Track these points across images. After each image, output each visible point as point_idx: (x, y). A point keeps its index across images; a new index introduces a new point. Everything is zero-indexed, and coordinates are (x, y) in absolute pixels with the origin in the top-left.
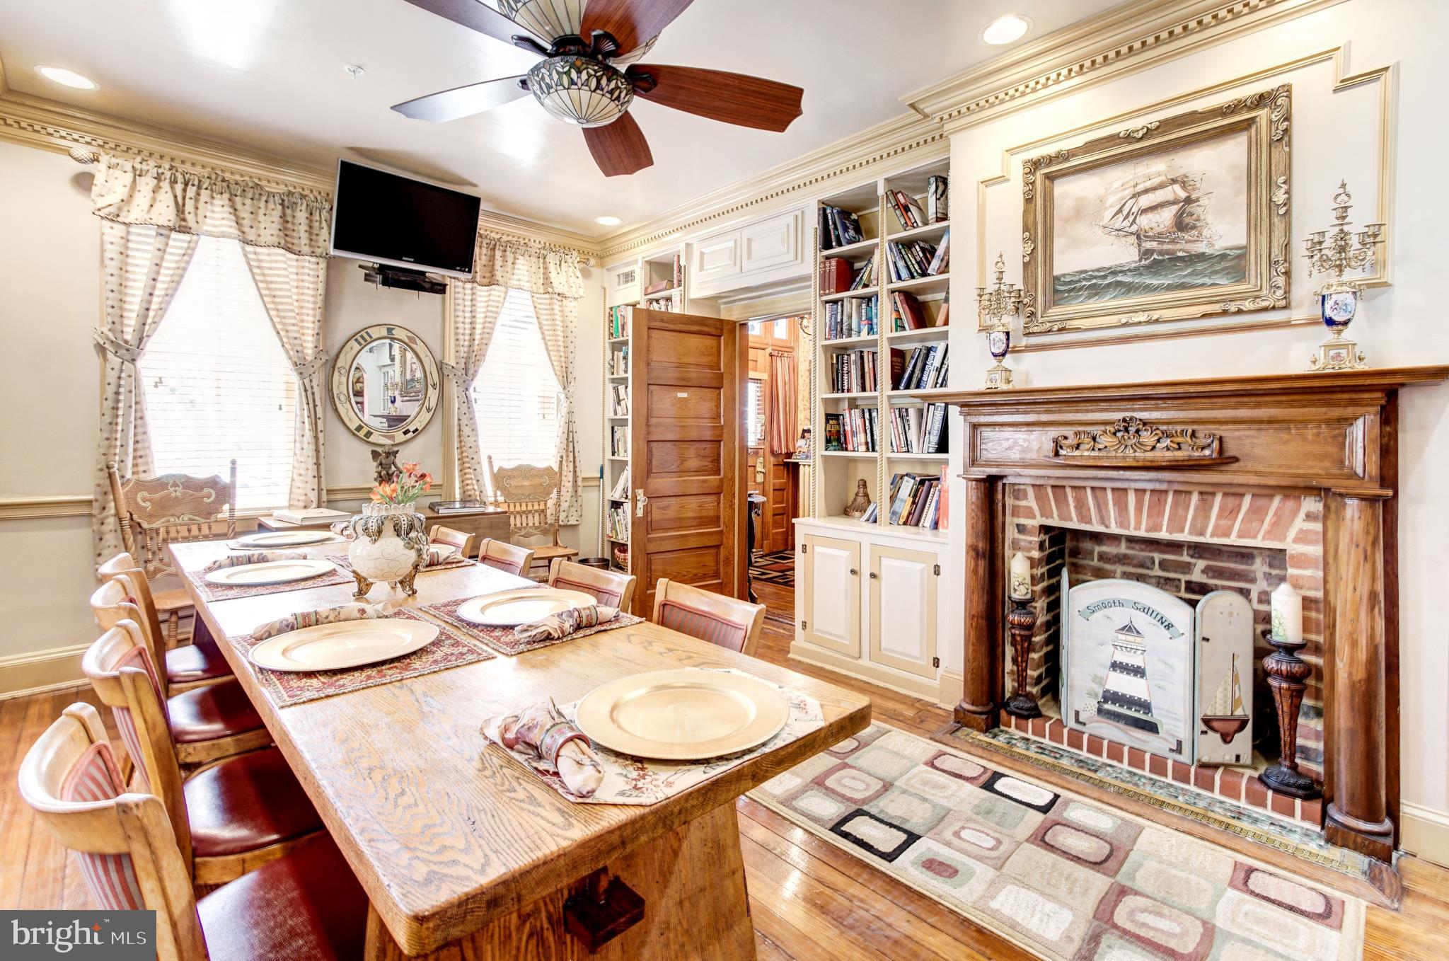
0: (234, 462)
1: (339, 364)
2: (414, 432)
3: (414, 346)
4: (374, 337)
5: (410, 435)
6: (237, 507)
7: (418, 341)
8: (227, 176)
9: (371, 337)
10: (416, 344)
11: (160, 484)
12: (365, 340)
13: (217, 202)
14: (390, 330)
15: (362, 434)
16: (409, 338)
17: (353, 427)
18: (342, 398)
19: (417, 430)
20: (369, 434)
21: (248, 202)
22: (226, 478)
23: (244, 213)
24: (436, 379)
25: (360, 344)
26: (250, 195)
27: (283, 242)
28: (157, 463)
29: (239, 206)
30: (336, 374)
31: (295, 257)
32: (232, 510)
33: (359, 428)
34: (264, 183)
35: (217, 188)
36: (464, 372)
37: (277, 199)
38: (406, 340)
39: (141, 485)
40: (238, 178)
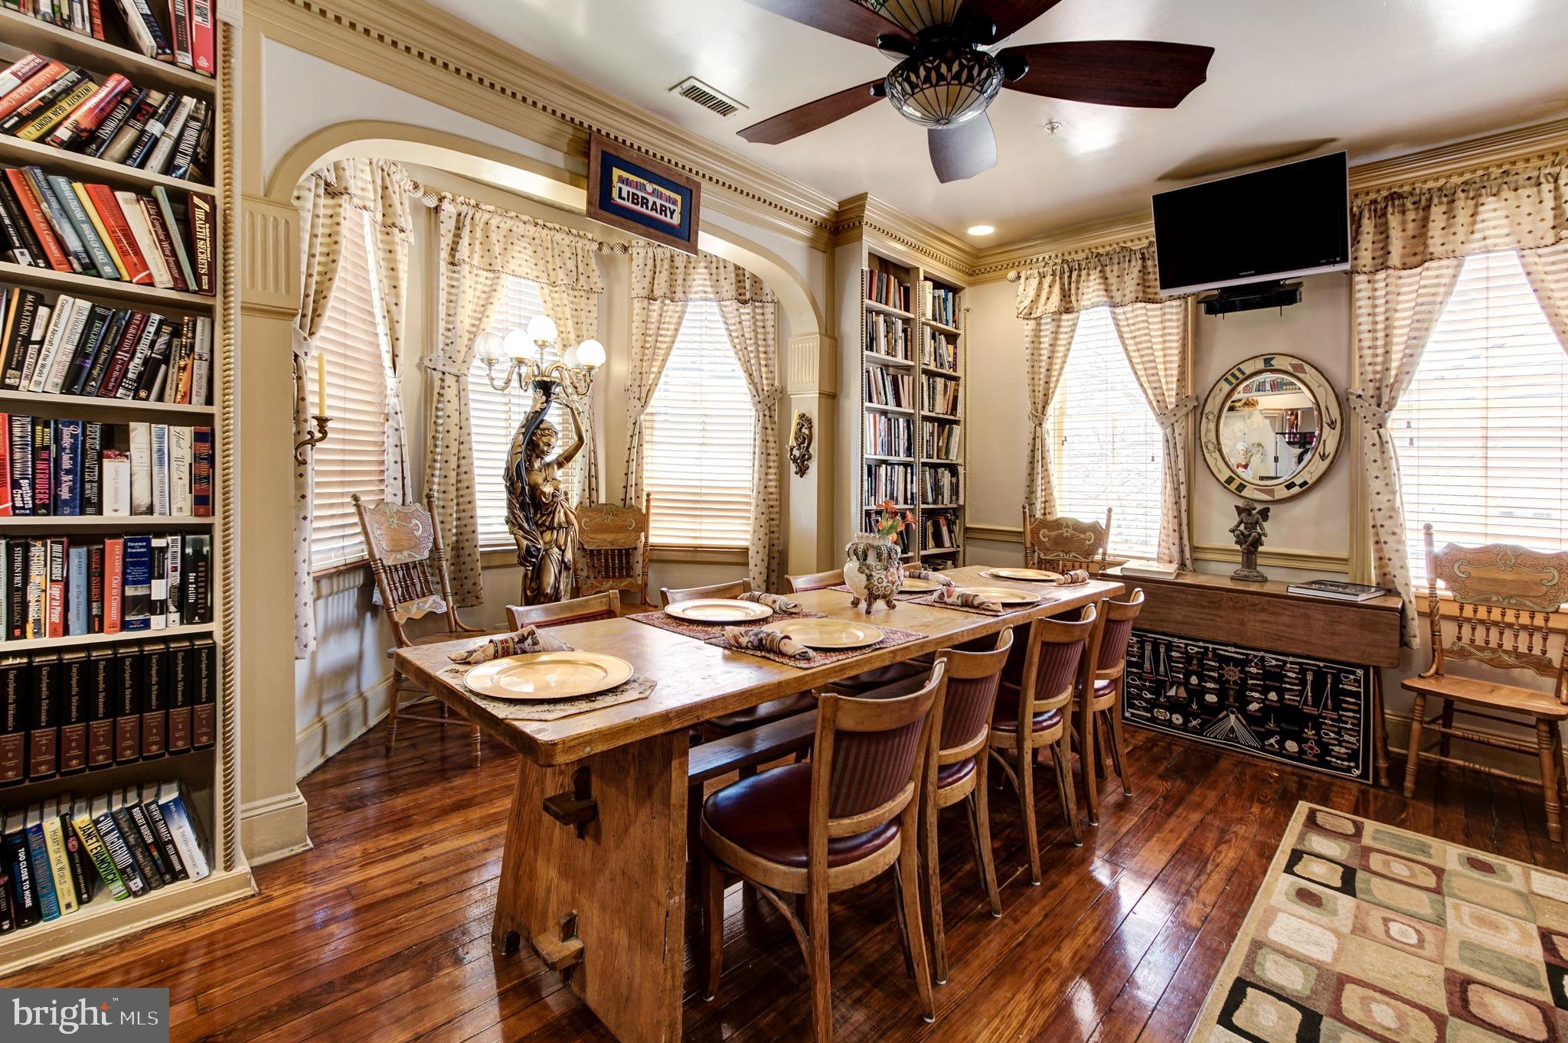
0: (1110, 510)
1: (1207, 410)
2: (1301, 486)
3: (1301, 375)
4: (1248, 372)
5: (1296, 490)
6: (1109, 551)
7: (1307, 367)
8: (1101, 251)
9: (1243, 373)
10: (1304, 372)
11: (1058, 524)
12: (1237, 378)
13: (1092, 277)
14: (1267, 361)
15: (1233, 486)
16: (1294, 366)
17: (1223, 479)
18: (1211, 447)
19: (1305, 483)
20: (1241, 487)
21: (1116, 267)
22: (1103, 523)
23: (1113, 280)
24: (1335, 413)
25: (1230, 383)
26: (1116, 261)
27: (1141, 295)
28: (1058, 508)
29: (1109, 274)
30: (1204, 420)
31: (1159, 306)
32: (1104, 554)
33: (1230, 480)
34: (1129, 244)
35: (1091, 265)
36: (1373, 401)
37: (1139, 255)
38: (1290, 369)
39: (1044, 524)
40: (1108, 248)
